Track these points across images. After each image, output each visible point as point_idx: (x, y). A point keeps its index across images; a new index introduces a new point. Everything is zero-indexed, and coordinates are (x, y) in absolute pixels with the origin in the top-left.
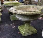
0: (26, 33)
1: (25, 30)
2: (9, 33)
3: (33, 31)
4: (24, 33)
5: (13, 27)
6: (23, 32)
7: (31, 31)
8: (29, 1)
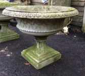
0: (42, 62)
1: (39, 55)
2: (3, 68)
3: (54, 55)
4: (38, 62)
5: (8, 55)
6: (36, 61)
7: (51, 56)
8: (30, 2)
